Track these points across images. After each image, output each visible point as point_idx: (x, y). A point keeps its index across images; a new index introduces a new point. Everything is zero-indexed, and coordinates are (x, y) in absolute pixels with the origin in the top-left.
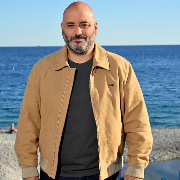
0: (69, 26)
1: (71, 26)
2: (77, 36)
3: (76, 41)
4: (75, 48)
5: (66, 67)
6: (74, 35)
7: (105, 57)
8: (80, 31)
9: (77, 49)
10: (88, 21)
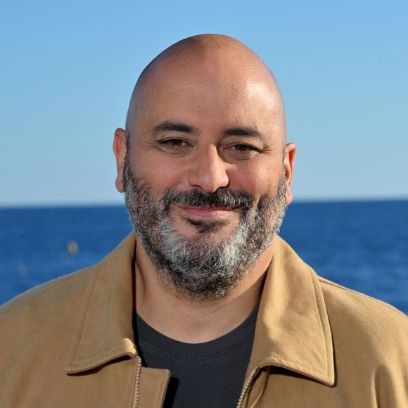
0: (164, 142)
1: (176, 142)
2: (201, 195)
3: (196, 218)
4: (184, 252)
6: (184, 187)
7: (313, 315)
8: (219, 173)
9: (192, 263)
10: (261, 127)
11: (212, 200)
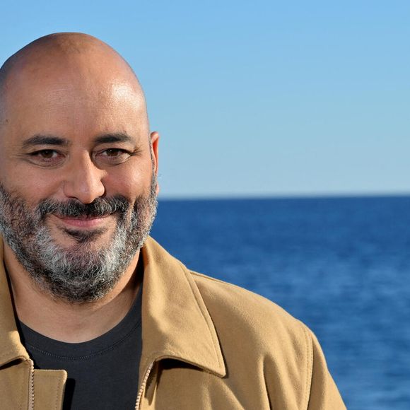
0: (35, 154)
1: (47, 153)
2: (78, 205)
3: (73, 228)
4: (65, 263)
5: (14, 367)
6: (60, 197)
8: (95, 183)
9: (75, 273)
10: (130, 130)
11: (90, 210)
